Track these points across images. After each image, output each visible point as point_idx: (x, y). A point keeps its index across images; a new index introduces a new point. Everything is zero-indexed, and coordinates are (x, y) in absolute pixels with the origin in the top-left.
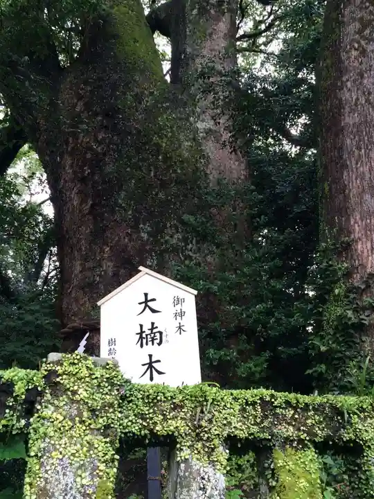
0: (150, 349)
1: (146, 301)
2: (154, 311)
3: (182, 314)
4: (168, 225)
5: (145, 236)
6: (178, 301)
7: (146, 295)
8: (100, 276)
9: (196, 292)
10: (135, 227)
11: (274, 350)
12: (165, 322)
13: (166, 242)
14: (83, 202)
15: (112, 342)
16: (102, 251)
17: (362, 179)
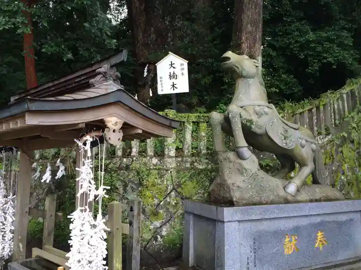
0: (173, 80)
1: (172, 64)
2: (174, 68)
3: (183, 69)
4: (177, 17)
5: (167, 23)
6: (182, 65)
7: (171, 62)
8: (150, 40)
9: (188, 62)
10: (163, 19)
11: (214, 75)
12: (178, 71)
13: (176, 25)
14: (141, 4)
15: (161, 78)
16: (150, 29)
17: (248, 18)
